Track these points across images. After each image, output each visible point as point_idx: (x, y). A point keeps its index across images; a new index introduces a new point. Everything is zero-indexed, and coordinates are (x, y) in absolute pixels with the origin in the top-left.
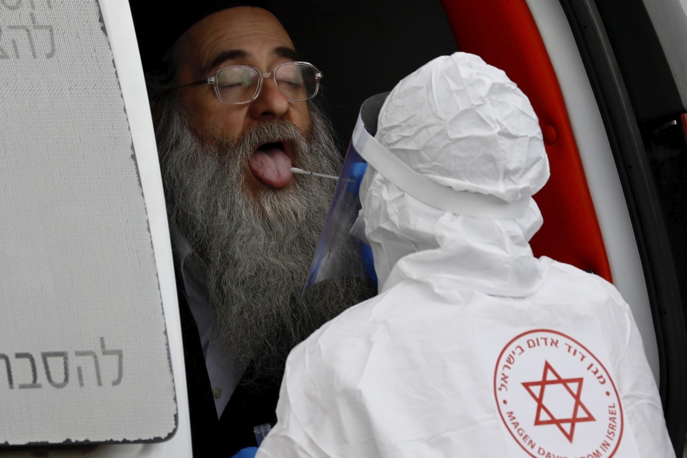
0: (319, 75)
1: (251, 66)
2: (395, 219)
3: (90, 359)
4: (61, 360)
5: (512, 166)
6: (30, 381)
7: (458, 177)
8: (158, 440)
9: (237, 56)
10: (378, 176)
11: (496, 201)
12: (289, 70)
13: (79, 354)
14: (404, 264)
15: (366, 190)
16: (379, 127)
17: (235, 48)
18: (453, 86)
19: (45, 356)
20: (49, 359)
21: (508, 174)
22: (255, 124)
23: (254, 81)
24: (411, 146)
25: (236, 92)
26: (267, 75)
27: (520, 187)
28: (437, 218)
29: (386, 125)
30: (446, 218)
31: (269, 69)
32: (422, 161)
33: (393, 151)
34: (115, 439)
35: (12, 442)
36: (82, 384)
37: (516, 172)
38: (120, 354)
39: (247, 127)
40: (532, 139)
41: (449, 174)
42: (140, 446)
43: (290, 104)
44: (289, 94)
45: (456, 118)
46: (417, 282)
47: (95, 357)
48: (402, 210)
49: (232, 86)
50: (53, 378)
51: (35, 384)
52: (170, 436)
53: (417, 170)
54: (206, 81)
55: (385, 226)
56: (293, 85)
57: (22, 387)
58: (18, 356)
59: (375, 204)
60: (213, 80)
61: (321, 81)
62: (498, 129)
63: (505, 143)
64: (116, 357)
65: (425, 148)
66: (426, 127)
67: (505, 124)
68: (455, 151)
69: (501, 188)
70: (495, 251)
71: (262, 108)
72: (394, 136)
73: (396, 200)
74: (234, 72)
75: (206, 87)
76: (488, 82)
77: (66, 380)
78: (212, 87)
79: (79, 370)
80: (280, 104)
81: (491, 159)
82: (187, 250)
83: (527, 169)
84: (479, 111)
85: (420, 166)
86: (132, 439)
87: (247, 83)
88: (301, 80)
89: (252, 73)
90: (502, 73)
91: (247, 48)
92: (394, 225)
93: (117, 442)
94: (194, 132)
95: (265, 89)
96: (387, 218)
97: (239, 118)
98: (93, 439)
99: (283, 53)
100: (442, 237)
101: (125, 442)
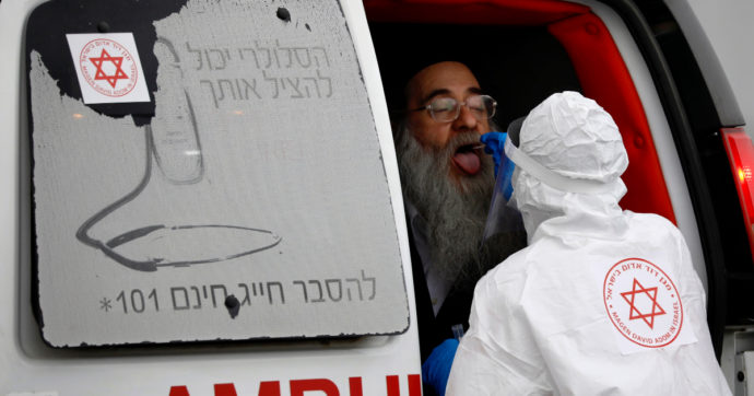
0: (495, 103)
1: (453, 98)
2: (536, 198)
3: (355, 284)
4: (337, 284)
5: (606, 161)
6: (318, 297)
7: (573, 170)
8: (398, 333)
9: (444, 93)
10: (523, 173)
11: (598, 182)
12: (477, 100)
13: (348, 280)
14: (544, 226)
15: (516, 180)
16: (521, 142)
17: (444, 87)
18: (565, 114)
19: (327, 282)
20: (330, 284)
21: (604, 166)
22: (455, 134)
23: (455, 108)
24: (542, 153)
25: (444, 114)
26: (463, 104)
27: (612, 172)
28: (562, 196)
29: (525, 140)
30: (568, 196)
31: (465, 100)
32: (550, 162)
33: (532, 157)
34: (371, 333)
35: (307, 336)
36: (350, 299)
37: (608, 164)
38: (373, 280)
39: (451, 135)
40: (617, 142)
41: (567, 168)
42: (387, 337)
43: (478, 121)
44: (477, 116)
45: (569, 135)
46: (553, 238)
47: (358, 282)
48: (540, 192)
49: (442, 111)
50: (333, 295)
51: (321, 299)
52: (405, 330)
53: (548, 168)
54: (424, 108)
55: (529, 202)
56: (479, 110)
57: (314, 301)
58: (311, 282)
59: (523, 189)
60: (429, 107)
61: (497, 107)
62: (595, 139)
63: (600, 147)
64: (371, 283)
65: (551, 154)
66: (551, 141)
67: (600, 135)
68: (570, 155)
69: (600, 175)
70: (599, 214)
71: (460, 124)
72: (531, 147)
73: (536, 187)
74: (443, 102)
75: (426, 111)
76: (587, 109)
77: (341, 297)
78: (429, 112)
79: (349, 290)
80: (471, 121)
81: (593, 158)
82: (414, 213)
83: (615, 161)
84: (583, 128)
85: (549, 165)
86: (381, 333)
87: (450, 109)
88: (484, 107)
89: (454, 102)
90: (593, 102)
91: (450, 88)
92: (535, 202)
93: (372, 335)
94: (418, 139)
95: (462, 113)
96: (531, 198)
97: (446, 130)
98: (358, 333)
99: (473, 91)
100: (566, 208)
101: (378, 335)
